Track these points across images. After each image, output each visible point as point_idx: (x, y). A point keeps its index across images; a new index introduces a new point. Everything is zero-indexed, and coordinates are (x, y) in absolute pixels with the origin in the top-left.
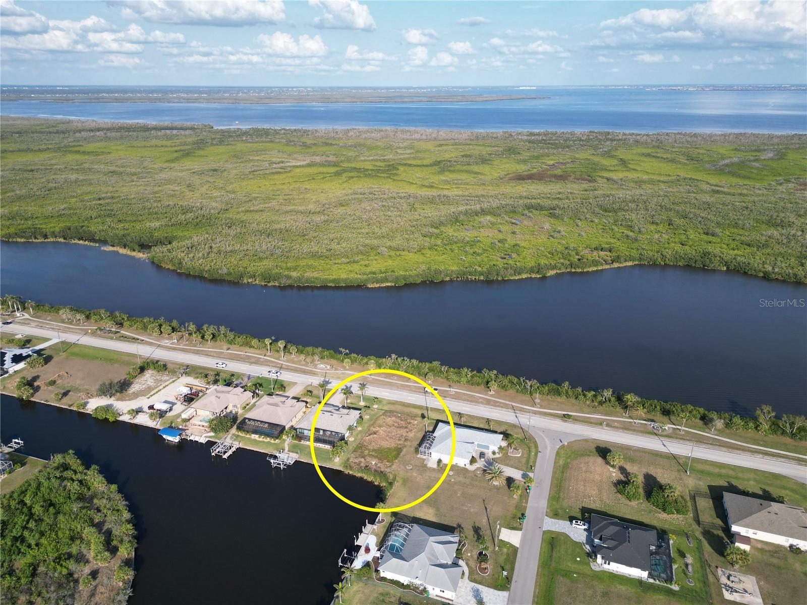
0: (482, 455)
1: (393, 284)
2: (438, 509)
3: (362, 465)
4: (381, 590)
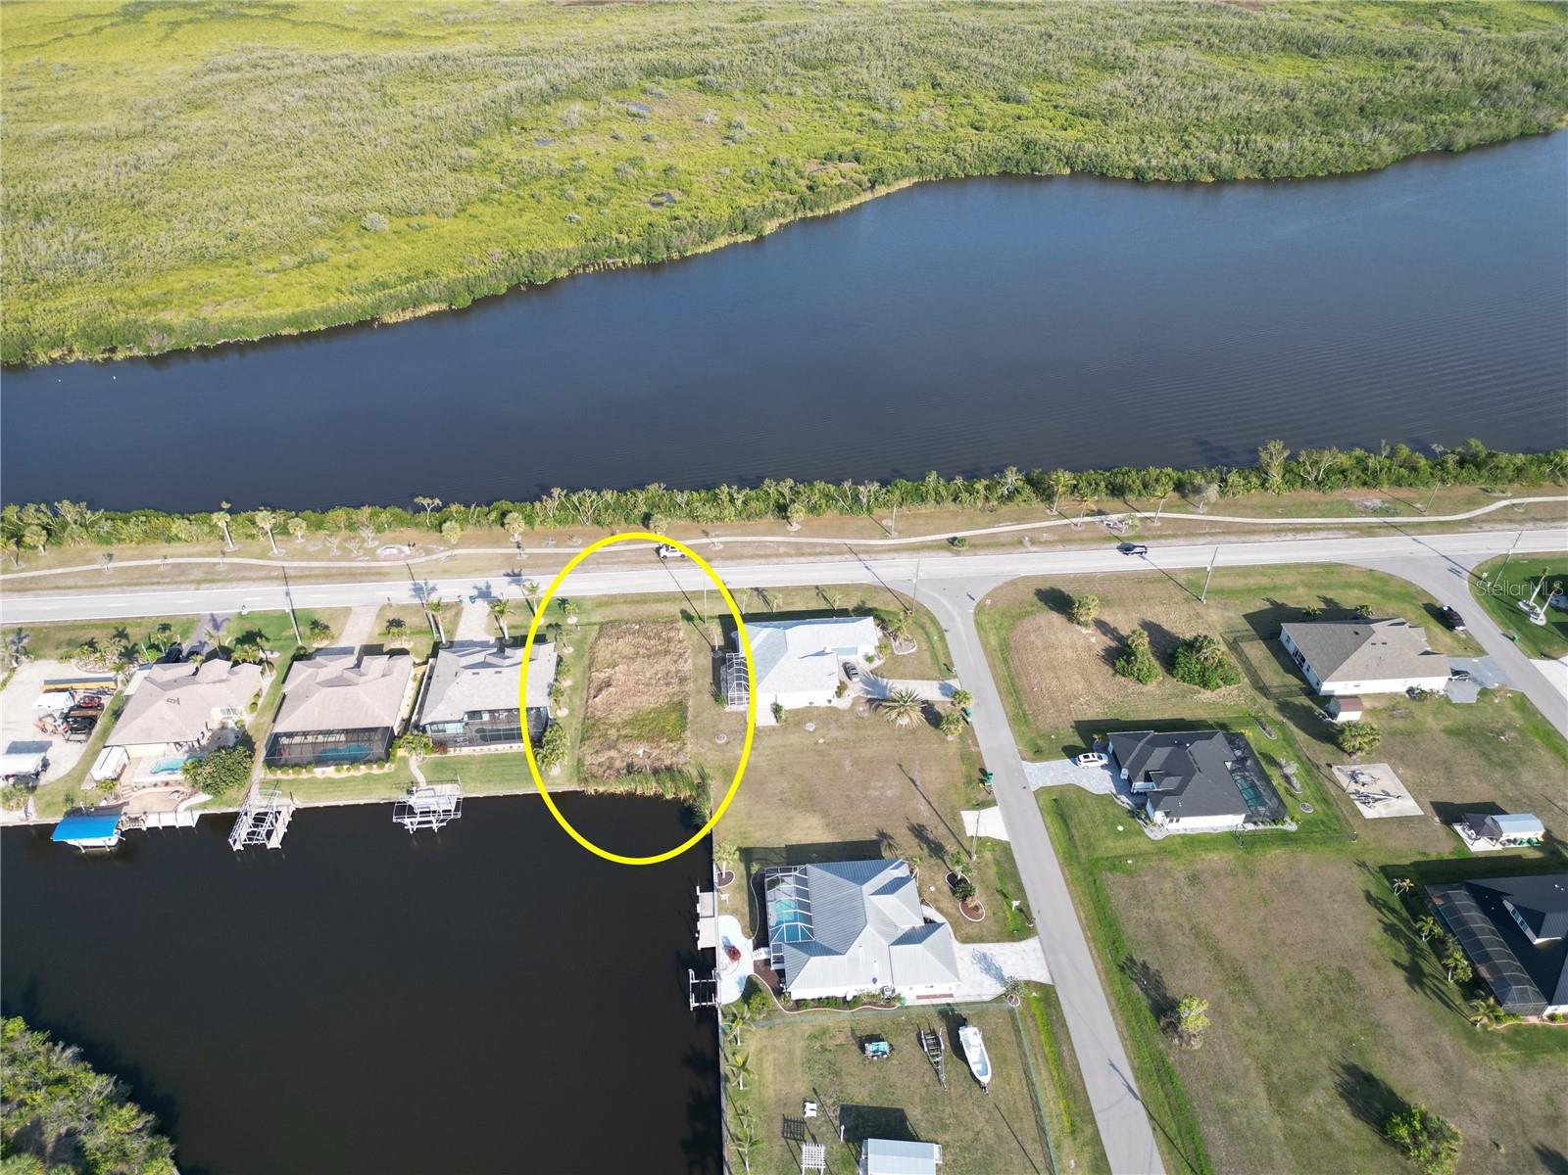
0: (849, 670)
1: (444, 306)
2: (825, 814)
3: (618, 764)
4: (807, 1028)
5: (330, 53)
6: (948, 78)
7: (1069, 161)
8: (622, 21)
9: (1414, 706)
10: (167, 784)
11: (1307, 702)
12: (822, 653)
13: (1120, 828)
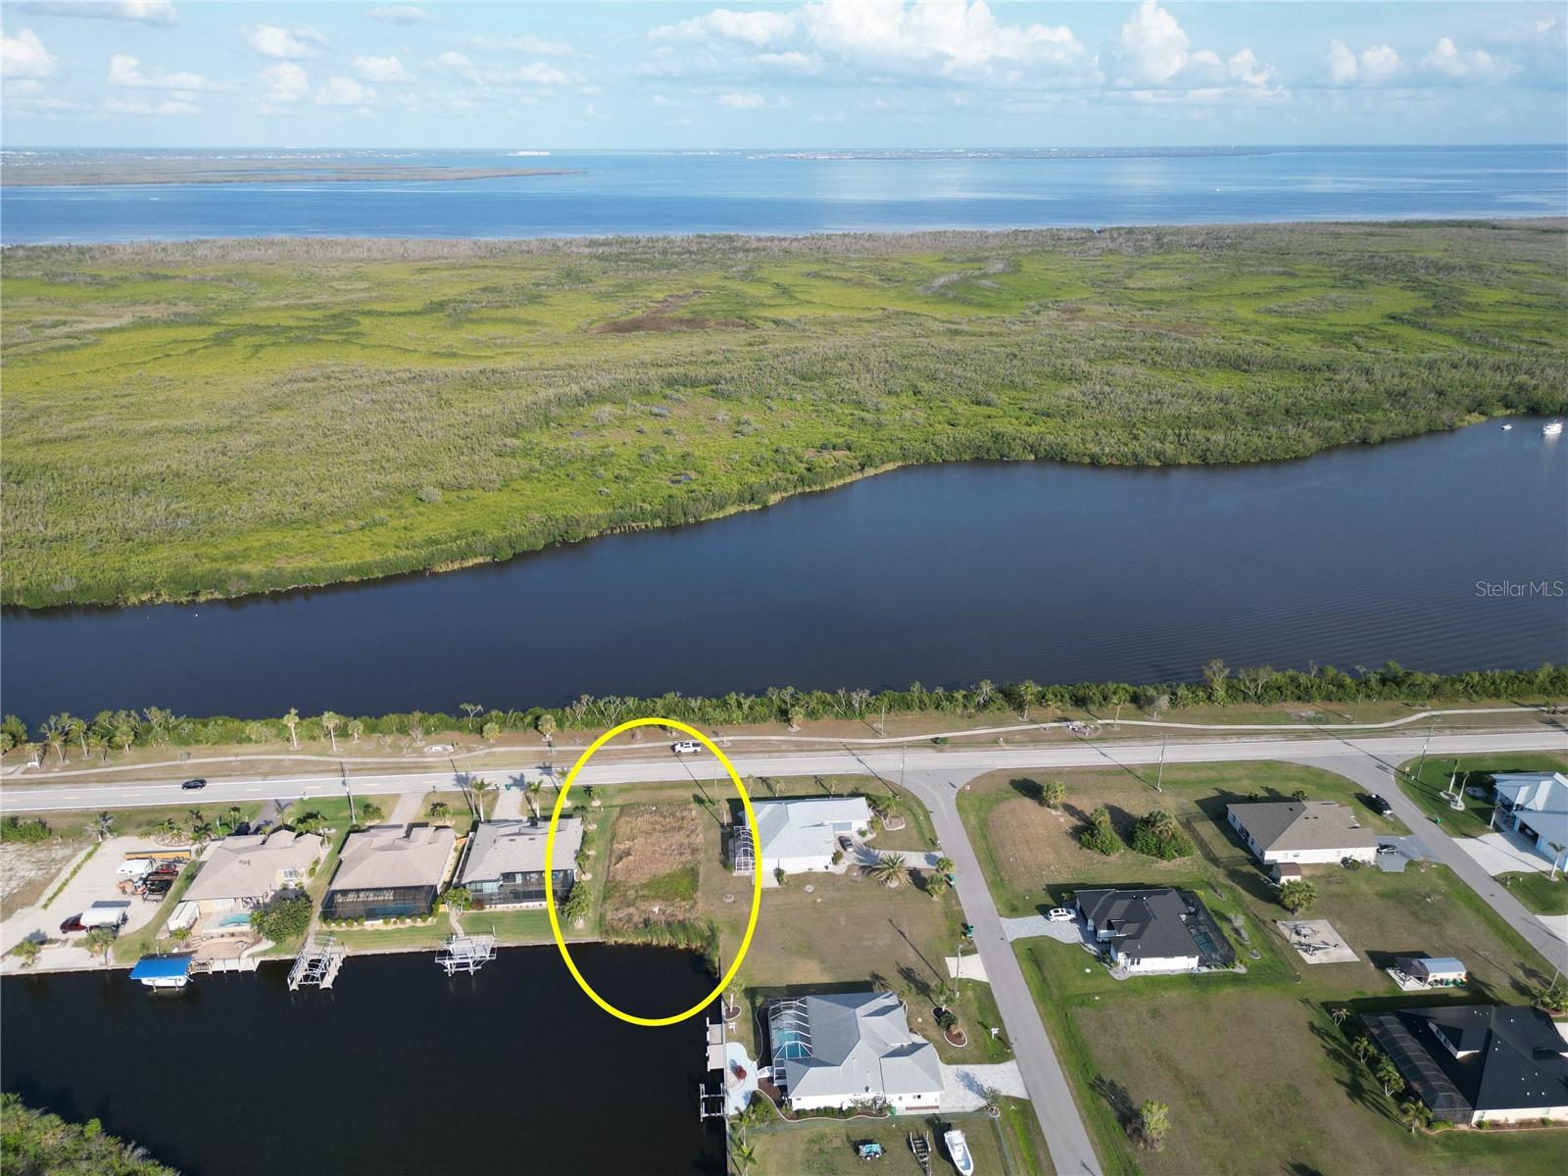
0: (844, 842)
1: (488, 559)
2: (823, 961)
3: (636, 919)
4: (806, 1134)
5: (393, 368)
6: (927, 387)
7: (1033, 449)
8: (647, 345)
9: (1348, 874)
10: (233, 935)
11: (1253, 870)
12: (821, 825)
13: (1088, 971)
